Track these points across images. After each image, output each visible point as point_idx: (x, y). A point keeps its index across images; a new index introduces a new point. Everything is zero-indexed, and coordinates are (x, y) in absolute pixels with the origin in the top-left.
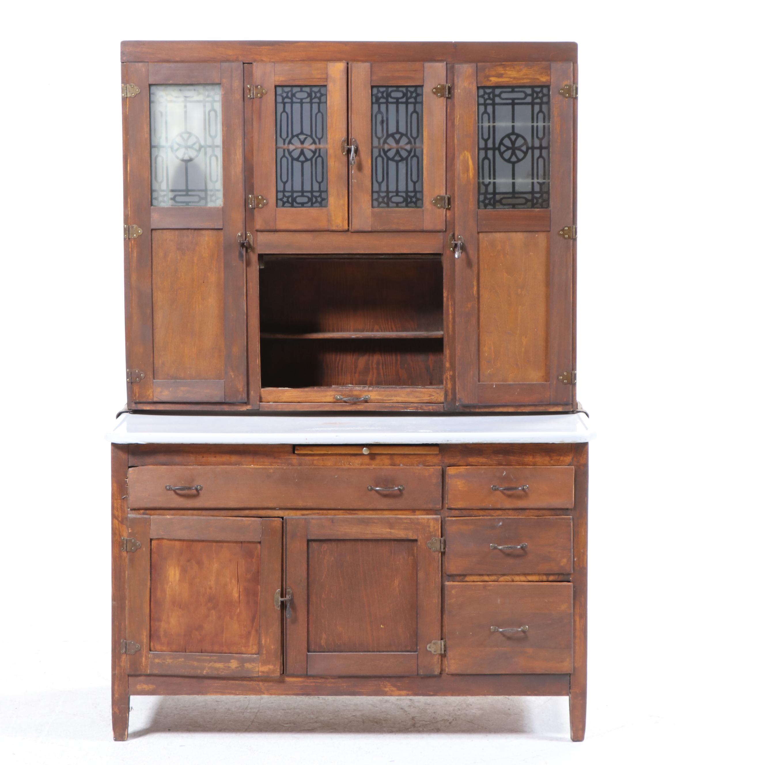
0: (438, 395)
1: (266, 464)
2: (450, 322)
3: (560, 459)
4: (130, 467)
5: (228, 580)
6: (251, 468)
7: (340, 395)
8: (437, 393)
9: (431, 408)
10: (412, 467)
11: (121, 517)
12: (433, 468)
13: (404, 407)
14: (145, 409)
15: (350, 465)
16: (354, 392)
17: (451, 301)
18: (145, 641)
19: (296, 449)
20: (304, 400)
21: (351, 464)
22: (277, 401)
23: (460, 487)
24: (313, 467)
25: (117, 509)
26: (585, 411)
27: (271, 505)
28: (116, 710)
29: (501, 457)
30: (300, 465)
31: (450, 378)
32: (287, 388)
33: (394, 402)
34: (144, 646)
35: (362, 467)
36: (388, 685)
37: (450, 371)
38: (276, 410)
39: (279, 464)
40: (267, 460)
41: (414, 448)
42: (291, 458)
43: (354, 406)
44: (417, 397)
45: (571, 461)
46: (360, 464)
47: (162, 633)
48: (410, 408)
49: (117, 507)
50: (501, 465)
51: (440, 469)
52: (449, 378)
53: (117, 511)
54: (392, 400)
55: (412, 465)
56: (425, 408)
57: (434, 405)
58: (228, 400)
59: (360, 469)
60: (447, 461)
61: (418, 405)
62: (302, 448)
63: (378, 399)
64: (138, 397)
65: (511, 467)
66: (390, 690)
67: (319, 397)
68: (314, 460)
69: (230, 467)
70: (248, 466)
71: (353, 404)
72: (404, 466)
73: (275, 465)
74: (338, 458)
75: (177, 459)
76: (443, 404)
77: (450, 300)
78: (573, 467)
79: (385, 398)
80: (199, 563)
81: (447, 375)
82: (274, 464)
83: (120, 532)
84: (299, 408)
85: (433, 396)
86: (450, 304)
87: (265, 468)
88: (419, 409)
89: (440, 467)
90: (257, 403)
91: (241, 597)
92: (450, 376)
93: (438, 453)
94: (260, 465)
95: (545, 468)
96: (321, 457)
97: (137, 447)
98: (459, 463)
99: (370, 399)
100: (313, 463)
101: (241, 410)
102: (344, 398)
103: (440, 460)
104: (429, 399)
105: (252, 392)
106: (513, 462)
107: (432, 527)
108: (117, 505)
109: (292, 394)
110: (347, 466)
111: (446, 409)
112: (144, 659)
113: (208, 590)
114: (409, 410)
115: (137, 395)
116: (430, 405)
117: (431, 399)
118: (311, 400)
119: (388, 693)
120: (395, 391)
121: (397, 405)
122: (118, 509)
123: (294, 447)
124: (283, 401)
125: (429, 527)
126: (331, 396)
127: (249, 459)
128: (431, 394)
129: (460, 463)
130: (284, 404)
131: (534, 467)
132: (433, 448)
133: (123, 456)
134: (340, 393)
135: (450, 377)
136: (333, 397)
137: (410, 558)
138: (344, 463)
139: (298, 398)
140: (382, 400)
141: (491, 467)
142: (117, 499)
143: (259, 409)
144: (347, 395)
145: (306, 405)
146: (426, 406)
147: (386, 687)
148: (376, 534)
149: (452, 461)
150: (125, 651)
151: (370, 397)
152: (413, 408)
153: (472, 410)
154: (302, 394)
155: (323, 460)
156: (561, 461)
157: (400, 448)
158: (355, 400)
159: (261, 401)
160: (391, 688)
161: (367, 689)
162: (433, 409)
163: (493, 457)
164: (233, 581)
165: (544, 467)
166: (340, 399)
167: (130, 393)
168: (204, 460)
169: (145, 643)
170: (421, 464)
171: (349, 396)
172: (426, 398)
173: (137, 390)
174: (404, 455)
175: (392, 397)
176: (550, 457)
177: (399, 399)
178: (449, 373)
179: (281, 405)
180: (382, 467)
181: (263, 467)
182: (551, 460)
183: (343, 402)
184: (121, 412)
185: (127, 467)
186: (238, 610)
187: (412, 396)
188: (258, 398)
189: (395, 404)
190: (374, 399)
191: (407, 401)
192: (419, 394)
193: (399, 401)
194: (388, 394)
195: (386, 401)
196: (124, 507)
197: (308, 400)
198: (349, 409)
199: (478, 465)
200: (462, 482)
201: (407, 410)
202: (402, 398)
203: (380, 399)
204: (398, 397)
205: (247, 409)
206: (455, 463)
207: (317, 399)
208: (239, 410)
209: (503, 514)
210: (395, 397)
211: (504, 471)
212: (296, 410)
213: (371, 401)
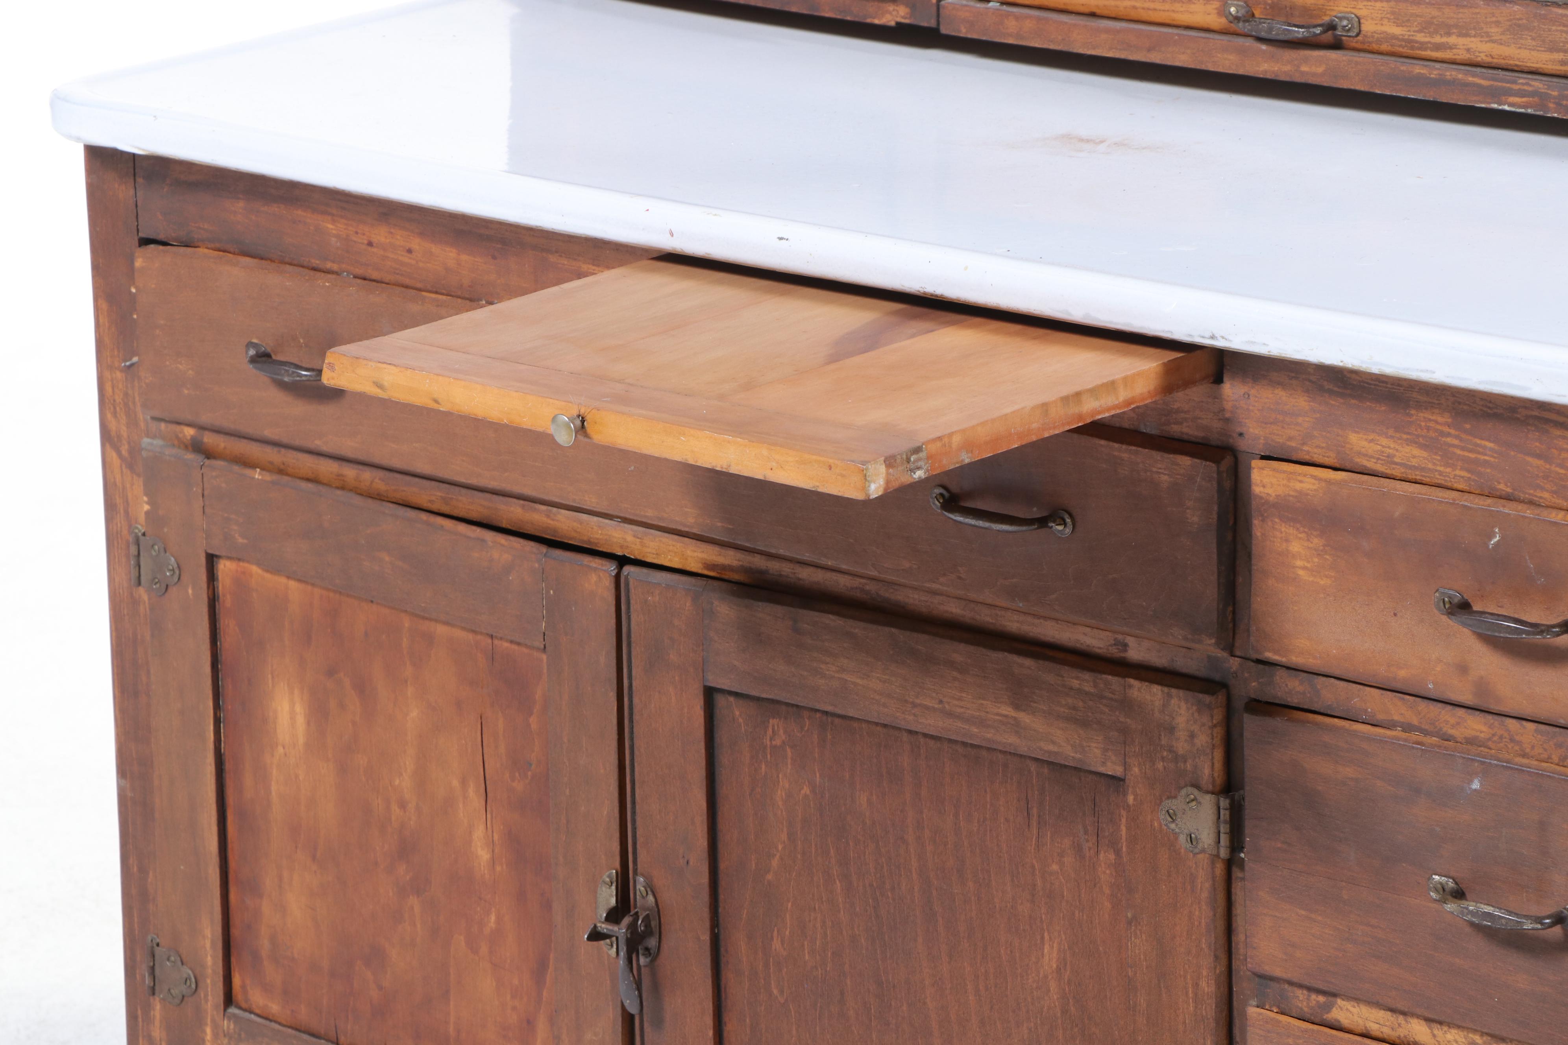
4: (143, 242)
5: (455, 783)
7: (1242, 3)
11: (129, 443)
18: (209, 960)
23: (1304, 568)
25: (115, 408)
27: (589, 499)
29: (1488, 453)
34: (209, 981)
44: (1551, 47)
47: (265, 945)
48: (1512, 99)
49: (114, 401)
50: (1485, 493)
53: (115, 414)
54: (1451, 48)
60: (1256, 429)
61: (1550, 86)
63: (1394, 37)
65: (1529, 512)
79: (1420, 37)
80: (362, 688)
83: (126, 502)
88: (1551, 105)
91: (498, 868)
99: (1358, 34)
106: (1541, 489)
107: (1182, 734)
112: (208, 1030)
113: (395, 809)
114: (1506, 108)
118: (1134, 7)
121: (1461, 76)
122: (118, 409)
125: (1171, 730)
136: (1218, 4)
137: (1102, 856)
140: (1409, 43)
141: (1439, 494)
142: (111, 369)
143: (938, 29)
144: (1270, 1)
148: (959, 717)
149: (1279, 434)
150: (152, 984)
151: (1358, 24)
152: (1524, 100)
163: (1458, 445)
164: (471, 792)
166: (1240, 18)
169: (210, 971)
171: (1276, 8)
175: (1449, 34)
177: (1479, 48)
183: (1249, 33)
185: (136, 240)
186: (493, 918)
187: (1533, 39)
189: (1451, 73)
190: (1376, 36)
191: (1511, 62)
192: (1562, 31)
193: (1479, 59)
194: (1433, 18)
195: (1425, 49)
196: (134, 403)
197: (1125, 8)
198: (1266, 71)
199: (1389, 472)
200: (1311, 545)
201: (1500, 108)
202: (1493, 45)
203: (1403, 40)
204: (1473, 39)
205: (898, 24)
206: (1289, 443)
207: (1155, 10)
208: (869, 21)
209: (1495, 738)
210: (1460, 35)
211: (1493, 527)
212: (1071, 50)
213: (1363, 43)
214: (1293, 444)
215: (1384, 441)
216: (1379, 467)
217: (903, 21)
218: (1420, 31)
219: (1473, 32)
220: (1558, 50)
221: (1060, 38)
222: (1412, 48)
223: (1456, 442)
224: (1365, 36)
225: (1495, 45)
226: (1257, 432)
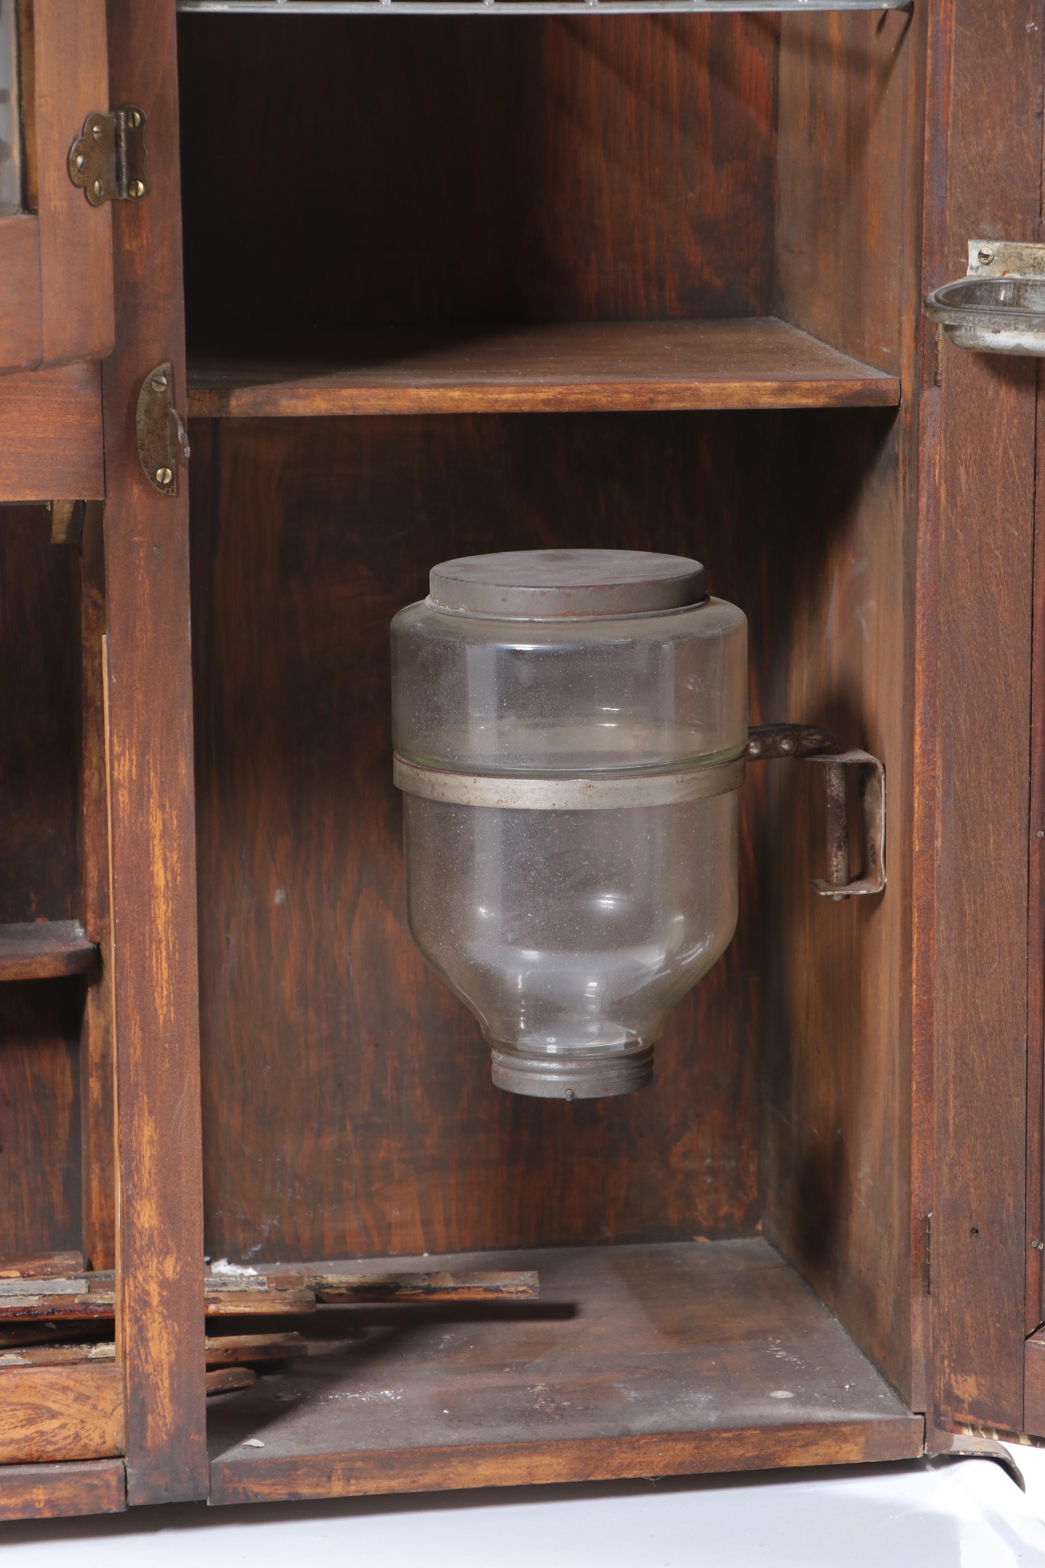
0: (87, 1408)
2: (160, 941)
8: (82, 1397)
9: (39, 1495)
17: (162, 807)
26: (1001, 1452)
31: (163, 1302)
37: (165, 1253)
52: (155, 1301)
57: (59, 1477)
76: (118, 1463)
77: (153, 803)
81: (140, 1278)
85: (53, 1415)
86: (157, 827)
92: (164, 1284)
104: (28, 1439)
111: (135, 1493)
116: (36, 1481)
117: (42, 1433)
128: (35, 1407)
135: (165, 1293)
153: (308, 1491)
162: (49, 1503)
178: (153, 1271)
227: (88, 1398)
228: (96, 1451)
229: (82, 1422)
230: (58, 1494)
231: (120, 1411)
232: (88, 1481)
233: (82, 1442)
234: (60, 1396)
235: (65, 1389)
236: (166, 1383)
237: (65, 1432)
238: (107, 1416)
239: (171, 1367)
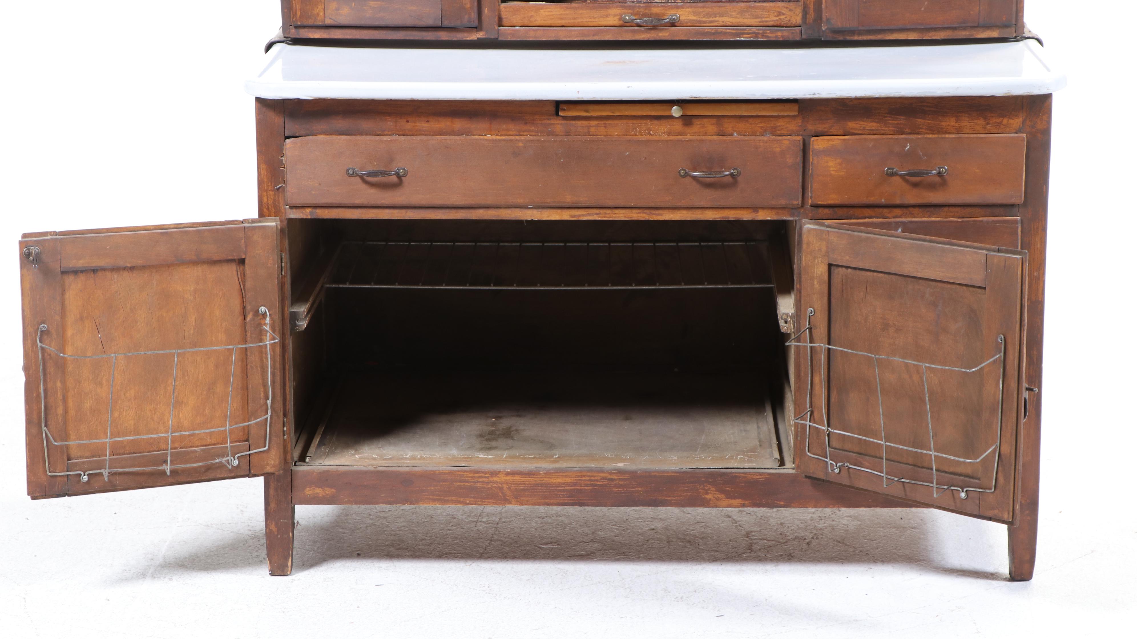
0: (792, 13)
1: (511, 133)
3: (1002, 121)
4: (287, 138)
6: (486, 140)
7: (630, 15)
8: (791, 10)
9: (779, 34)
10: (752, 138)
12: (789, 140)
13: (736, 33)
14: (312, 37)
15: (651, 134)
16: (653, 9)
19: (561, 107)
20: (572, 22)
21: (651, 132)
22: (526, 25)
23: (833, 171)
24: (588, 138)
25: (268, 206)
26: (1037, 37)
27: (520, 201)
28: (273, 527)
29: (902, 120)
30: (567, 134)
32: (543, 3)
33: (719, 25)
35: (671, 138)
36: (712, 491)
38: (525, 39)
39: (534, 134)
40: (512, 127)
41: (757, 106)
42: (553, 122)
43: (653, 32)
44: (757, 17)
45: (1021, 125)
46: (666, 133)
48: (745, 36)
49: (268, 203)
50: (903, 133)
51: (799, 141)
53: (268, 208)
54: (716, 22)
55: (754, 134)
56: (770, 35)
57: (785, 30)
58: (446, 23)
59: (667, 141)
60: (812, 127)
61: (759, 30)
62: (571, 106)
63: (693, 20)
64: (300, 17)
65: (919, 136)
66: (714, 497)
67: (595, 18)
68: (590, 126)
69: (453, 137)
70: (481, 137)
71: (651, 29)
72: (740, 137)
73: (527, 135)
74: (630, 122)
75: (365, 124)
76: (800, 28)
78: (1024, 135)
79: (704, 19)
82: (525, 134)
84: (563, 35)
85: (784, 14)
87: (511, 140)
88: (760, 36)
89: (800, 138)
90: (495, 28)
93: (796, 113)
94: (502, 135)
95: (977, 138)
96: (603, 122)
97: (298, 103)
98: (831, 130)
99: (679, 21)
100: (589, 132)
101: (468, 39)
102: (637, 20)
103: (800, 126)
104: (777, 20)
105: (486, 9)
106: (922, 129)
108: (268, 200)
109: (552, 13)
110: (645, 137)
111: (804, 37)
114: (743, 39)
115: (299, 13)
116: (777, 31)
117: (781, 19)
118: (583, 22)
119: (711, 502)
120: (721, 7)
121: (724, 30)
122: (270, 206)
123: (558, 106)
124: (537, 25)
126: (615, 15)
127: (483, 124)
128: (779, 12)
129: (833, 131)
130: (538, 30)
131: (957, 136)
132: (788, 106)
133: (277, 119)
134: (630, 11)
136: (619, 17)
138: (640, 131)
139: (561, 19)
140: (699, 21)
141: (885, 137)
142: (267, 191)
143: (498, 38)
144: (642, 13)
145: (575, 30)
146: (772, 32)
147: (707, 494)
149: (821, 127)
151: (679, 17)
152: (750, 35)
153: (848, 38)
154: (567, 12)
155: (605, 127)
156: (1004, 125)
157: (734, 106)
158: (655, 23)
159: (500, 25)
160: (715, 494)
161: (677, 496)
162: (782, 36)
163: (889, 120)
165: (975, 136)
166: (630, 20)
167: (286, 10)
168: (409, 126)
170: (767, 132)
171: (644, 15)
172: (772, 19)
173: (297, 6)
174: (741, 117)
175: (716, 17)
176: (985, 118)
177: (728, 20)
179: (534, 30)
180: (703, 138)
181: (507, 137)
182: (988, 124)
183: (634, 25)
184: (272, 41)
185: (284, 137)
187: (749, 15)
188: (496, 19)
189: (720, 29)
190: (686, 21)
191: (740, 24)
192: (760, 11)
193: (727, 24)
194: (710, 12)
195: (706, 23)
196: (279, 203)
197: (578, 22)
198: (644, 38)
199: (863, 133)
200: (837, 162)
201: (740, 39)
202: (733, 19)
203: (696, 21)
204: (725, 18)
205: (478, 38)
206: (824, 130)
207: (591, 21)
208: (464, 39)
209: (905, 214)
210: (720, 17)
211: (907, 143)
212: (559, 39)
213: (680, 24)
214: (826, 130)
215: (862, 123)
216: (860, 132)
217: (482, 37)
218: (704, 17)
219: (725, 15)
220: (759, 18)
221: (554, 35)
222: (700, 23)
223: (890, 119)
224: (681, 21)
225: (734, 19)
226: (811, 128)
227: (792, 10)
228: (794, 25)
229: (791, 16)
230: (784, 34)
231: (801, 14)
232: (792, 31)
233: (791, 22)
234: (785, 9)
235: (787, 8)
236: (812, 7)
237: (787, 19)
238: (797, 15)
239: (814, 3)
